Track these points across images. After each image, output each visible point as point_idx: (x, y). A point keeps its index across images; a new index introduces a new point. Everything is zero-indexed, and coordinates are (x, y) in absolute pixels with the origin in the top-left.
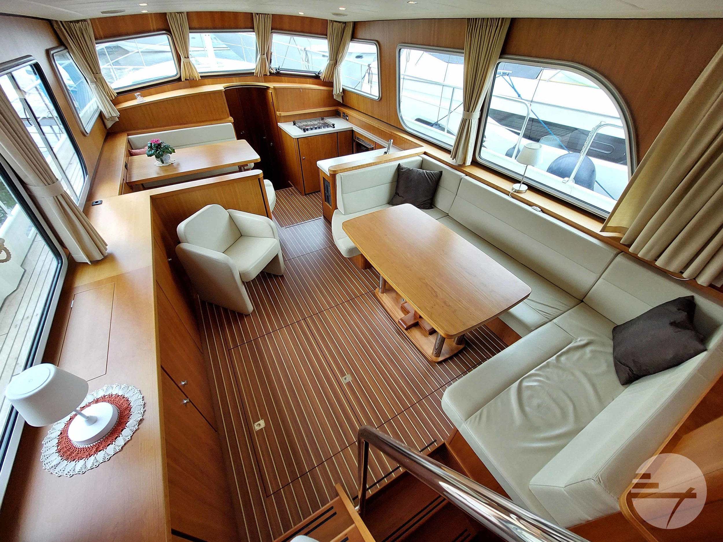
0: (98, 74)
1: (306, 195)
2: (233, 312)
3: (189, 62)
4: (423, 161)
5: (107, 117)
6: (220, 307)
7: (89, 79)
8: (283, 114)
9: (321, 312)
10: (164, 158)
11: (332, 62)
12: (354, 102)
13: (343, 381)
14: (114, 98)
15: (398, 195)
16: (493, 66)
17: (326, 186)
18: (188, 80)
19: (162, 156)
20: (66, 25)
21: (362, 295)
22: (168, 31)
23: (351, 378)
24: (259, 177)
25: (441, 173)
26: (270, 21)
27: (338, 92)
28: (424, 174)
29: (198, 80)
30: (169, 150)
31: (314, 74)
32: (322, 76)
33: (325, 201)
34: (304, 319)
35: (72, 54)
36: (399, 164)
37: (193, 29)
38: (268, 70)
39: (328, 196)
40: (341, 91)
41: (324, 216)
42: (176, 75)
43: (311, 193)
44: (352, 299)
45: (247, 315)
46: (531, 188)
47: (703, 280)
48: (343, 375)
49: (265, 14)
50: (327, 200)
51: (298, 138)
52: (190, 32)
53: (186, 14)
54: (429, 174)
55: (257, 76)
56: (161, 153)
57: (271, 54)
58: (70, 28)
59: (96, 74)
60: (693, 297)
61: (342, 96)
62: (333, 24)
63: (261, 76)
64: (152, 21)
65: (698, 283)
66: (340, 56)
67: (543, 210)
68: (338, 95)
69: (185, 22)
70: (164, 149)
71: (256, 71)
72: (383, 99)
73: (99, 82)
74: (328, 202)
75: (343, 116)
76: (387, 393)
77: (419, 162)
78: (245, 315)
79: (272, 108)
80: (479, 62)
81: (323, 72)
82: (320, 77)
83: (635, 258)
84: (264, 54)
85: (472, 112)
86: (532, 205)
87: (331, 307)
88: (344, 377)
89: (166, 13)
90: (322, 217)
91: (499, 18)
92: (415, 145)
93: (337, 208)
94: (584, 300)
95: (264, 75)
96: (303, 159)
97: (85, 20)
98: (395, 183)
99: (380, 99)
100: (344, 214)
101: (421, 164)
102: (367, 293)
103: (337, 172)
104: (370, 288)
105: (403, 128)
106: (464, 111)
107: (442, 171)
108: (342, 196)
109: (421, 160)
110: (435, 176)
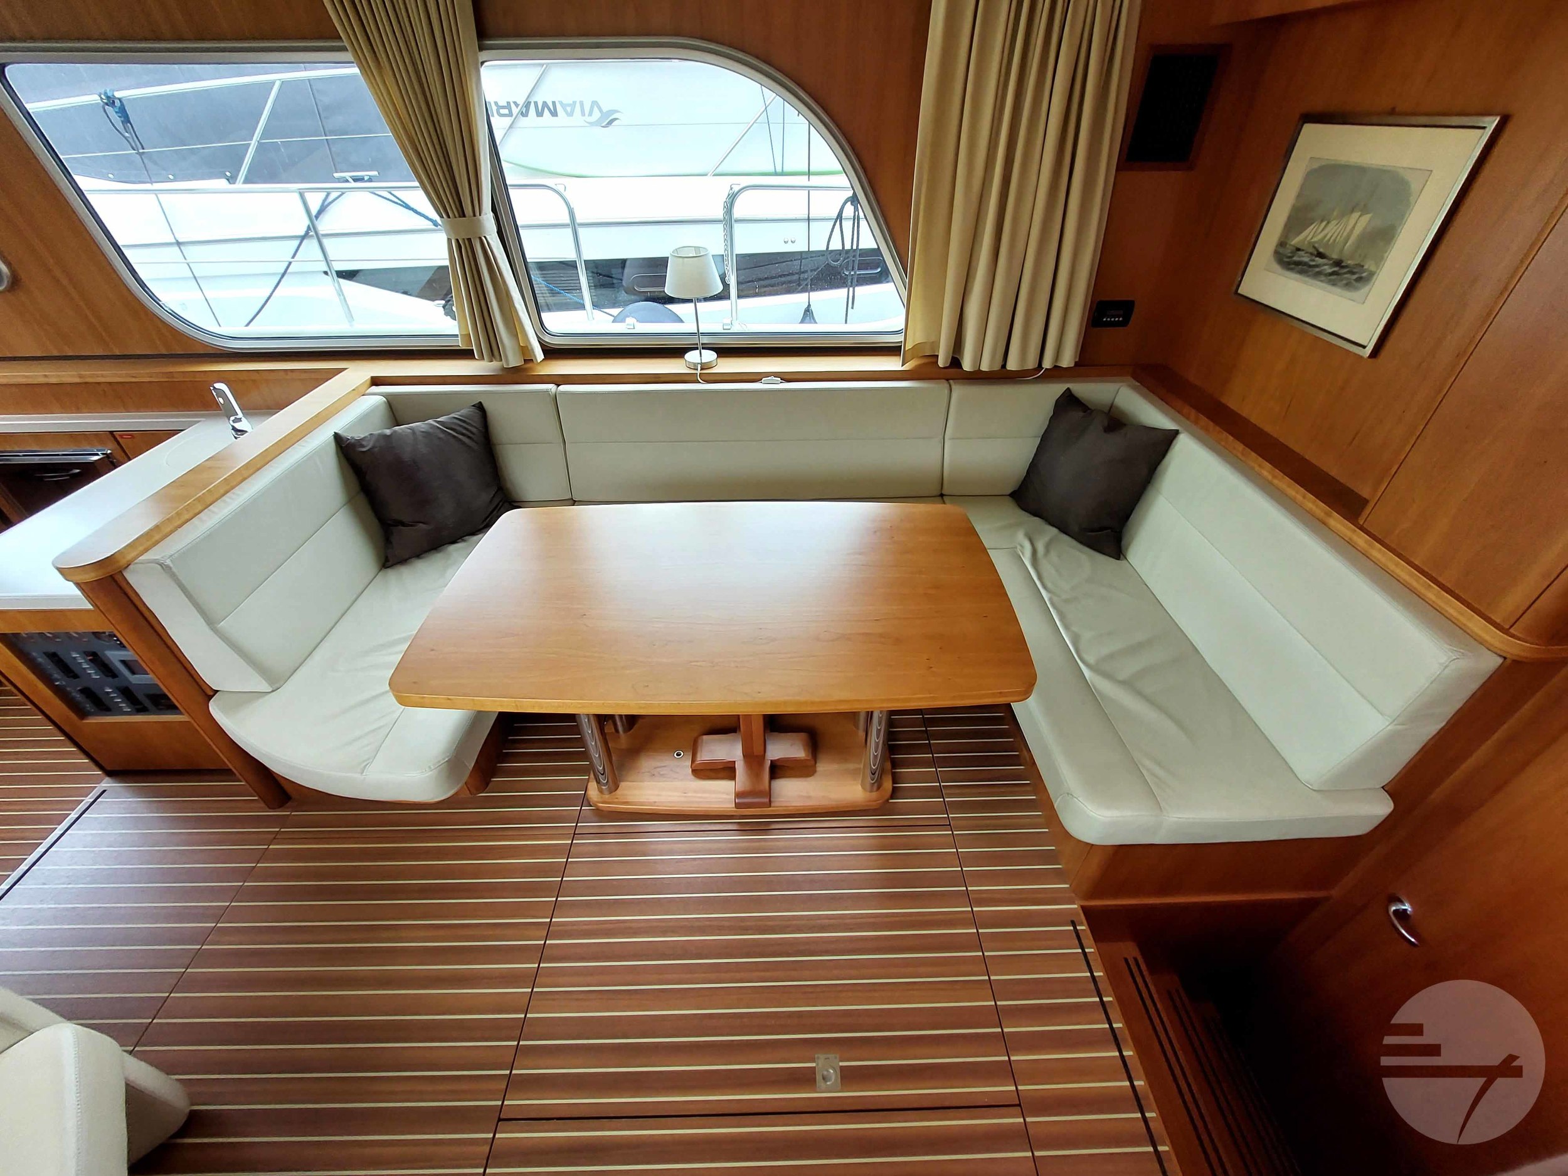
4: (392, 404)
9: (521, 1029)
13: (828, 1091)
15: (403, 524)
23: (831, 1056)
25: (480, 407)
28: (438, 431)
33: (82, 714)
34: (501, 1119)
36: (337, 436)
41: (111, 773)
46: (724, 352)
47: (1067, 361)
48: (806, 1079)
54: (453, 423)
60: (1068, 389)
65: (1064, 366)
67: (787, 377)
76: (922, 970)
77: (383, 411)
83: (978, 377)
86: (760, 377)
87: (533, 978)
88: (819, 1077)
92: (313, 376)
93: (209, 694)
94: (944, 492)
98: (362, 500)
100: (275, 687)
101: (395, 411)
102: (574, 834)
103: (123, 562)
104: (565, 813)
105: (204, 345)
106: (449, 217)
107: (480, 402)
108: (216, 631)
109: (385, 401)
110: (470, 422)
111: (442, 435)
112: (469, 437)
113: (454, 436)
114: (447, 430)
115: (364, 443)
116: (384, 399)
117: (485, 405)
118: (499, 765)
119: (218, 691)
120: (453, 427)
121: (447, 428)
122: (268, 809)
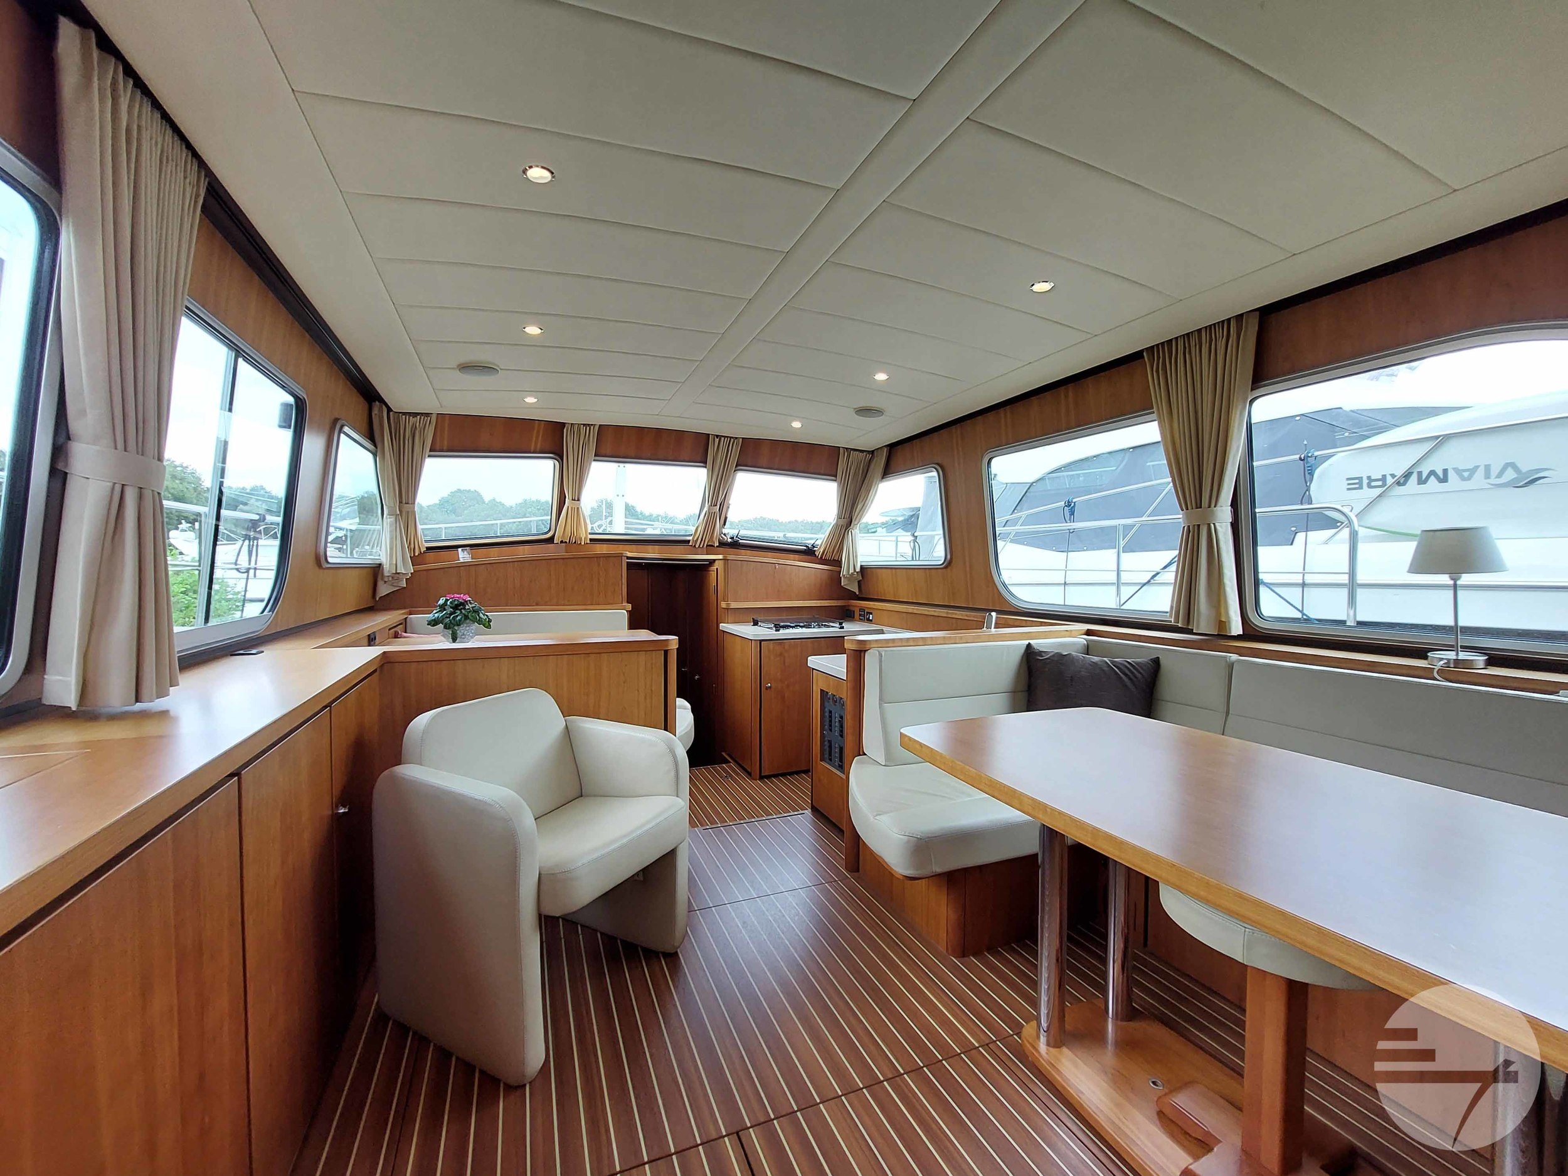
0: (408, 504)
1: (761, 778)
2: (468, 1068)
3: (578, 508)
4: (1091, 645)
5: (386, 574)
6: (430, 1042)
7: (389, 507)
8: (734, 605)
10: (460, 631)
11: (842, 522)
12: (885, 586)
14: (417, 554)
16: (1240, 407)
17: (827, 714)
18: (566, 542)
19: (459, 625)
20: (394, 419)
21: (969, 1049)
22: (557, 452)
24: (667, 646)
25: (1156, 662)
26: (737, 451)
27: (851, 571)
28: (1106, 665)
29: (583, 543)
30: (478, 615)
31: (805, 548)
32: (819, 552)
33: (822, 759)
34: (738, 1134)
35: (379, 459)
36: (1031, 646)
37: (601, 454)
38: (717, 536)
39: (830, 742)
40: (858, 569)
41: (815, 810)
42: (546, 533)
43: (776, 776)
44: (933, 1064)
45: (515, 1088)
49: (731, 438)
50: (827, 756)
51: (761, 641)
52: (594, 460)
53: (597, 428)
54: (1124, 666)
55: (695, 546)
56: (459, 618)
57: (729, 507)
58: (398, 422)
59: (406, 503)
61: (859, 582)
62: (849, 456)
63: (701, 546)
64: (538, 432)
66: (860, 506)
68: (850, 577)
69: (591, 443)
70: (470, 612)
71: (693, 538)
72: (954, 562)
73: (403, 517)
74: (831, 760)
75: (860, 615)
77: (1078, 645)
78: (505, 1084)
79: (713, 597)
80: (1200, 407)
81: (821, 545)
82: (815, 551)
84: (716, 505)
85: (1209, 507)
89: (563, 425)
90: (808, 812)
91: (1229, 320)
93: (860, 752)
95: (707, 546)
96: (767, 688)
97: (427, 415)
99: (948, 564)
100: (888, 764)
101: (1088, 649)
102: (987, 1045)
103: (868, 647)
104: (996, 1025)
105: (1010, 605)
106: (1187, 509)
107: (1158, 658)
108: (880, 707)
109: (1085, 644)
110: (1138, 668)
111: (1106, 669)
112: (1130, 679)
113: (1117, 673)
114: (1114, 668)
115: (1043, 654)
116: (1085, 642)
117: (1163, 661)
118: (986, 953)
119: (866, 755)
120: (1121, 666)
121: (1114, 666)
122: (844, 868)
